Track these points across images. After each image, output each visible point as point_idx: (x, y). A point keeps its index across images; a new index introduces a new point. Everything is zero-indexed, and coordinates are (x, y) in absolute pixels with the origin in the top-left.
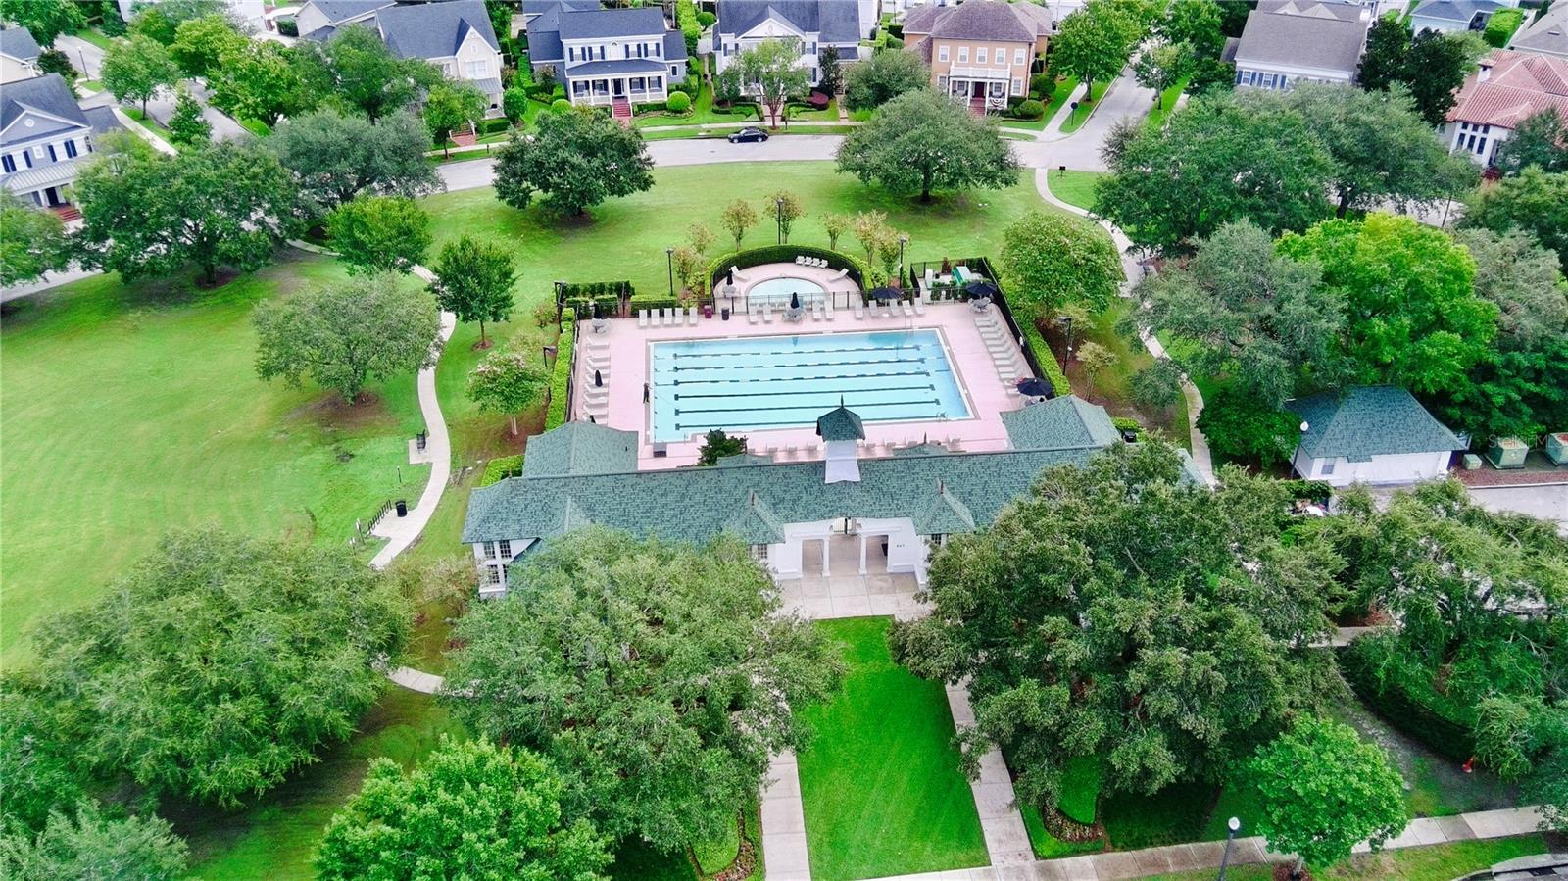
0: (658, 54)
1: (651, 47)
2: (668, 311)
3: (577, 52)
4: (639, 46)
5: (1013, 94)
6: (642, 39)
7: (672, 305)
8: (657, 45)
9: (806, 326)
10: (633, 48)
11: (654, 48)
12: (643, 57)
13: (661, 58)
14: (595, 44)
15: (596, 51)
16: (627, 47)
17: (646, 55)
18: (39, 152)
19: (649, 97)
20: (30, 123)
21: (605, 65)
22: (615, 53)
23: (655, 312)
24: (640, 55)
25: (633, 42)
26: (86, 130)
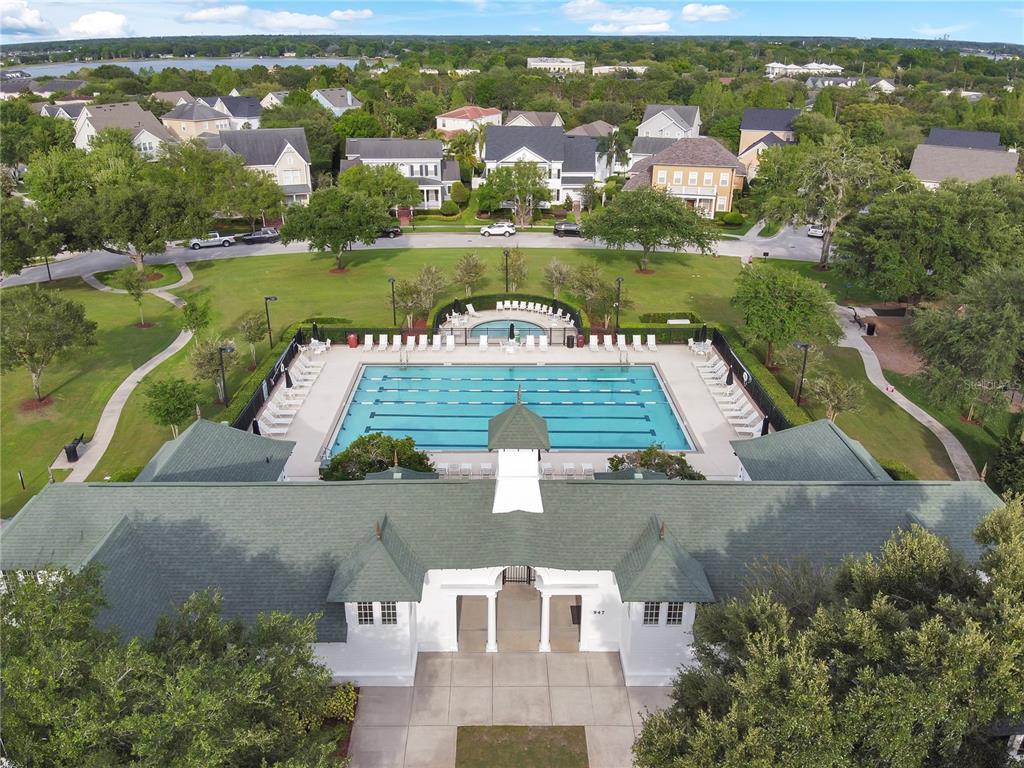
0: (436, 174)
1: (431, 168)
4: (421, 167)
5: (717, 210)
6: (424, 161)
8: (436, 167)
10: (417, 168)
11: (433, 169)
12: (424, 176)
13: (439, 178)
16: (412, 167)
17: (427, 174)
19: (427, 206)
24: (422, 174)
25: (417, 163)
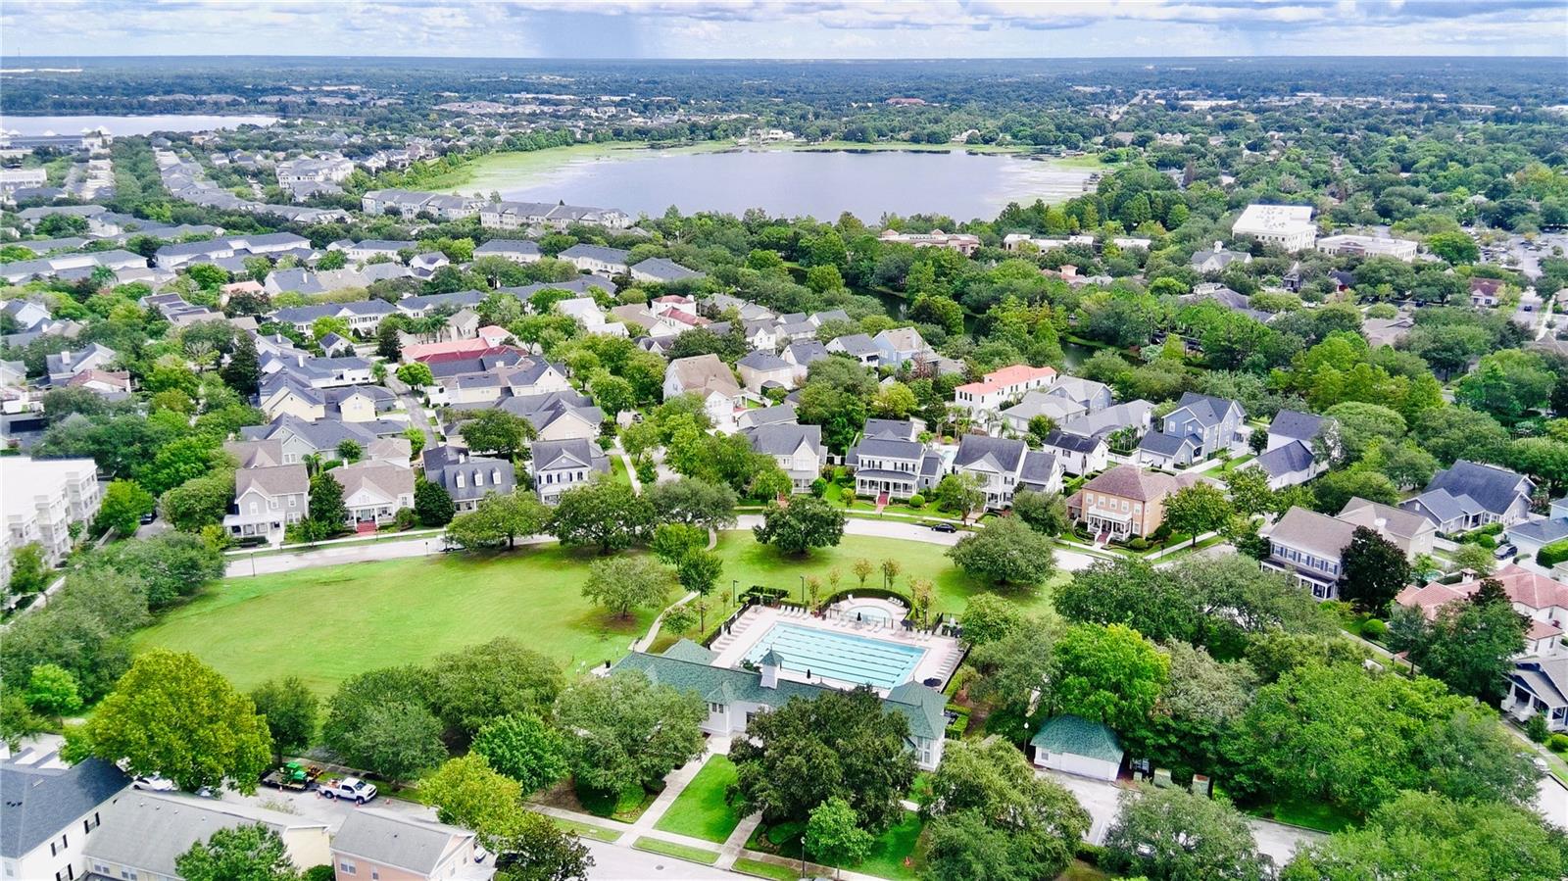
0: (914, 471)
2: (796, 609)
3: (866, 462)
4: (903, 464)
6: (905, 460)
7: (800, 606)
8: (914, 465)
9: (862, 632)
10: (899, 465)
12: (904, 471)
13: (917, 473)
14: (877, 460)
15: (877, 463)
16: (896, 463)
17: (906, 470)
18: (565, 474)
19: (902, 495)
20: (564, 461)
21: (880, 472)
22: (888, 466)
23: (789, 608)
24: (903, 469)
25: (900, 461)
26: (590, 468)
